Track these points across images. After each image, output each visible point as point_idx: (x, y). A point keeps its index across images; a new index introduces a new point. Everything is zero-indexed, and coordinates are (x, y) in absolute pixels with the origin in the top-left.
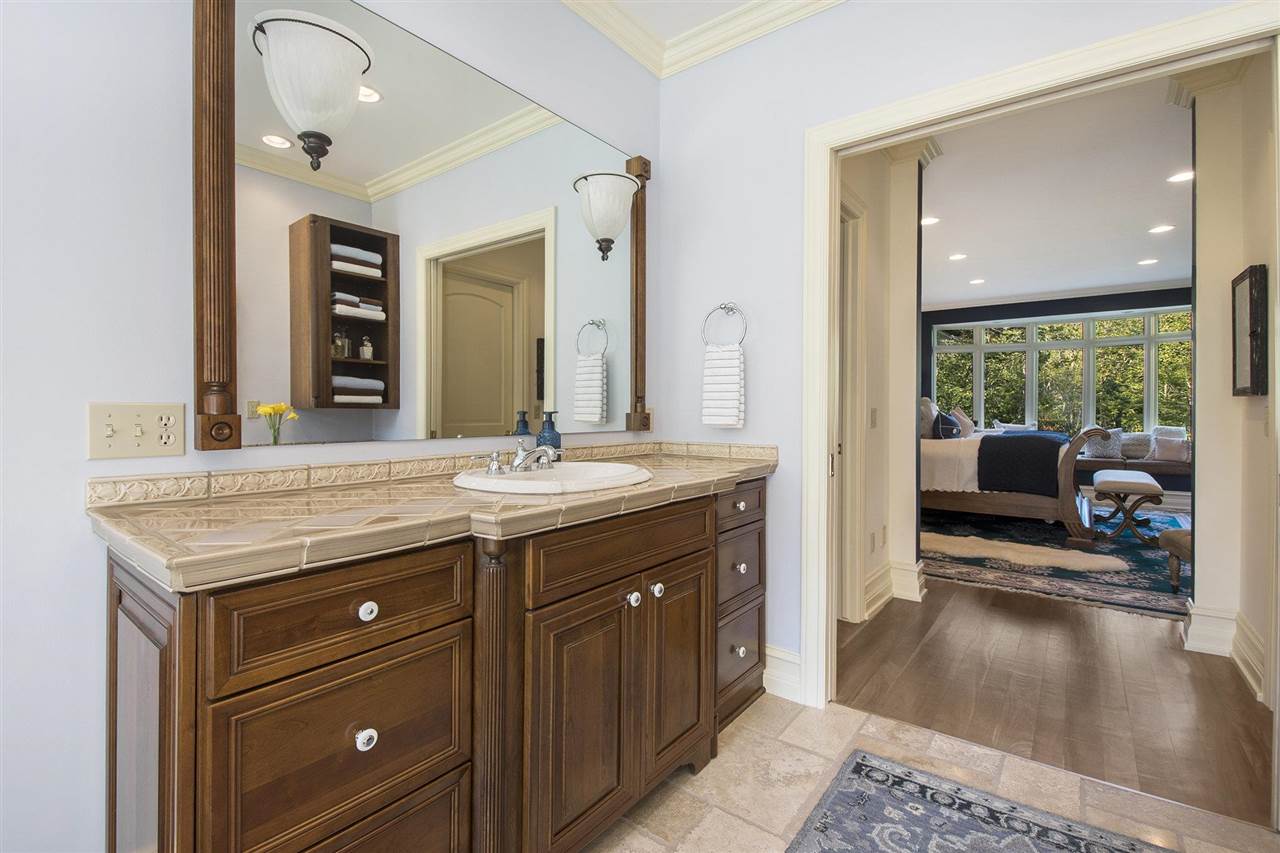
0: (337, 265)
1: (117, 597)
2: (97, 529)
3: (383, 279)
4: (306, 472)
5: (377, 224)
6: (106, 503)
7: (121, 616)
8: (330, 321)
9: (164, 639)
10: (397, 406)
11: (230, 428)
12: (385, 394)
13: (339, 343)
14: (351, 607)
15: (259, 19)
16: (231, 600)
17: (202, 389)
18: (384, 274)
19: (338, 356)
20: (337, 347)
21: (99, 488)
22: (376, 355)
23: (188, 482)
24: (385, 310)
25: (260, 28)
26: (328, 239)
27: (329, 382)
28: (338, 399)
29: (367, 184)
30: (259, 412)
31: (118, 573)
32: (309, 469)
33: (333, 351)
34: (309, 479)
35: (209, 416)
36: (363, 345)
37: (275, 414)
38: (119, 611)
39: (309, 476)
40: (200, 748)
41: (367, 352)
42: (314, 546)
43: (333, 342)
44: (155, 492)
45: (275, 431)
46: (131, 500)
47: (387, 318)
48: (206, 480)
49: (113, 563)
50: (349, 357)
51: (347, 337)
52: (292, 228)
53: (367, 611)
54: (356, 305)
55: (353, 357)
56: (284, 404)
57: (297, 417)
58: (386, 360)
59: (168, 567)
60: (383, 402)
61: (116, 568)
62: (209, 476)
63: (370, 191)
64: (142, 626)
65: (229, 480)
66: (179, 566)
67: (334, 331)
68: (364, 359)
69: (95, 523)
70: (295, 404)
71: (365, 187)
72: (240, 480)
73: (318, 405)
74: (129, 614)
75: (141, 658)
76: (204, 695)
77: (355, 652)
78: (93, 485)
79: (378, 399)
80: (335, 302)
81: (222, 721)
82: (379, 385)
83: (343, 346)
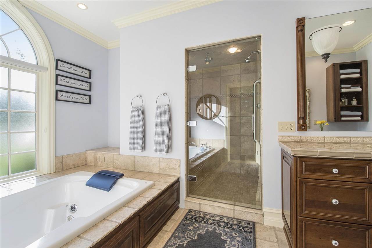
0: (342, 77)
1: (283, 158)
2: (280, 145)
3: (361, 77)
4: (324, 138)
5: (358, 59)
6: (281, 140)
7: (284, 161)
8: (340, 94)
9: (291, 165)
10: (367, 120)
11: (305, 127)
12: (362, 117)
13: (343, 101)
14: (331, 169)
15: (310, 34)
16: (303, 159)
17: (299, 118)
18: (361, 75)
19: (343, 105)
20: (342, 102)
21: (280, 137)
22: (358, 103)
23: (296, 138)
24: (362, 87)
25: (311, 36)
26: (339, 69)
27: (340, 113)
28: (343, 119)
29: (353, 47)
30: (317, 123)
31: (283, 153)
32: (324, 137)
33: (341, 103)
34: (324, 140)
35: (300, 124)
36: (353, 100)
37: (322, 124)
38: (284, 160)
39: (324, 139)
40: (297, 188)
41: (354, 102)
42: (320, 152)
43: (341, 101)
44: (290, 139)
45: (321, 128)
46: (285, 140)
47: (362, 90)
48: (299, 138)
49: (283, 151)
50: (347, 105)
51: (346, 98)
52: (326, 69)
53: (335, 171)
54: (350, 88)
55: (349, 105)
56: (324, 120)
57: (328, 124)
58: (362, 104)
59: (291, 150)
60: (361, 119)
61: (283, 152)
62: (300, 137)
63: (355, 49)
64: (287, 163)
65: (304, 138)
66: (293, 151)
67: (341, 97)
68: (354, 105)
69: (279, 143)
70: (328, 120)
71: (353, 48)
72: (307, 138)
73: (336, 121)
74: (285, 161)
75: (287, 168)
76: (298, 176)
77: (332, 180)
78: (279, 137)
79: (359, 118)
80: (341, 88)
81: (301, 182)
82: (360, 113)
83: (345, 102)
